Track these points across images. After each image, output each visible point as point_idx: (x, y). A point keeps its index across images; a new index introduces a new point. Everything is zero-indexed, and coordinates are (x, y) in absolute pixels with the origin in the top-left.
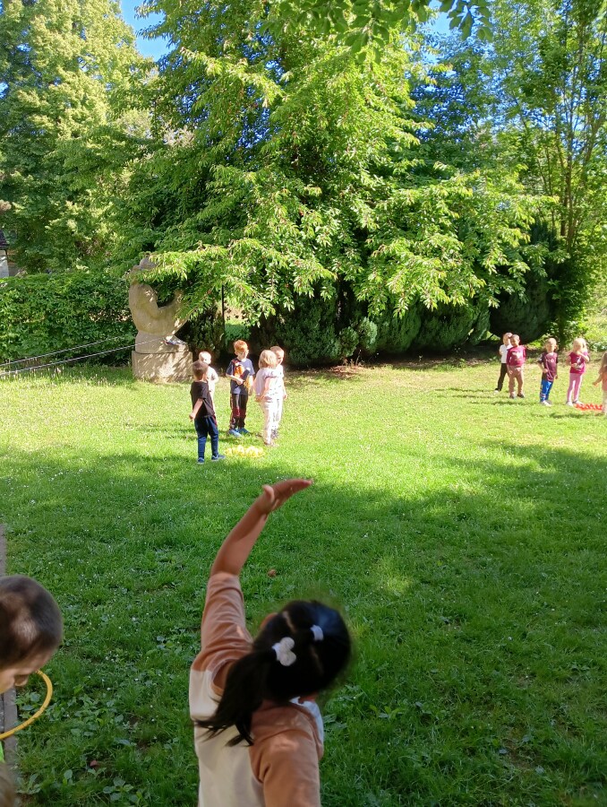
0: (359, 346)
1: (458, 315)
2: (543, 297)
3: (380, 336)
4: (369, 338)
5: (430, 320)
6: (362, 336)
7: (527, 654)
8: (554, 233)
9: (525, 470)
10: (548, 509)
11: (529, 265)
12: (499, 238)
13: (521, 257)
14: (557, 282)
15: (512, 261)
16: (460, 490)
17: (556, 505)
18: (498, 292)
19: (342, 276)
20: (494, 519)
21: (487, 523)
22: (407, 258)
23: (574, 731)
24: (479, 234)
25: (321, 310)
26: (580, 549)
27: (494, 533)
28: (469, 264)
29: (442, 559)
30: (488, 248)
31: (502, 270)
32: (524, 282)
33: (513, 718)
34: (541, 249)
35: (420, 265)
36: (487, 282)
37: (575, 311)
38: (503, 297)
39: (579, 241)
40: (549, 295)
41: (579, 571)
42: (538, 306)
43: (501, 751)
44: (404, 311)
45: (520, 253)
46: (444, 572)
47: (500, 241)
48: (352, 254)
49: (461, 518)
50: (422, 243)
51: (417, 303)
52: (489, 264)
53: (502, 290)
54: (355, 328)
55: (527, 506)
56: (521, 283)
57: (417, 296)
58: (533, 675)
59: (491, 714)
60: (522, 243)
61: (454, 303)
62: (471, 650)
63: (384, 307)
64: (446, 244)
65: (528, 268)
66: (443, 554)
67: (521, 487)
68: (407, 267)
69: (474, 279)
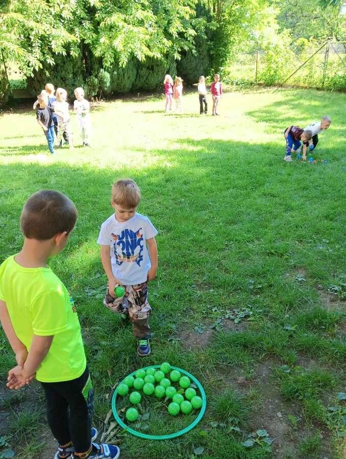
0: (100, 88)
1: (158, 65)
2: (205, 53)
3: (112, 82)
4: (106, 83)
5: (142, 70)
6: (101, 81)
7: (204, 241)
8: (209, 10)
9: (199, 152)
10: (212, 171)
11: (196, 32)
12: (178, 13)
13: (191, 26)
14: (212, 42)
15: (187, 29)
16: (166, 166)
17: (215, 169)
18: (180, 50)
19: (83, 40)
20: (184, 179)
21: (181, 182)
22: (123, 27)
23: (227, 271)
24: (166, 11)
25: (72, 65)
26: (228, 188)
27: (184, 186)
28: (161, 31)
29: (159, 203)
30: (172, 20)
31: (181, 34)
32: (194, 43)
33: (198, 270)
34: (202, 20)
35: (132, 31)
36: (173, 42)
37: (223, 61)
38: (183, 53)
39: (223, 16)
40: (209, 51)
41: (228, 200)
42: (203, 59)
43: (193, 286)
44: (125, 63)
45: (191, 24)
46: (160, 209)
47: (179, 16)
48: (87, 24)
49: (167, 181)
50: (132, 17)
51: (133, 58)
52: (173, 30)
53: (182, 48)
54: (96, 76)
55: (200, 171)
56: (192, 43)
57: (132, 53)
58: (207, 249)
59: (187, 270)
60: (191, 17)
61: (155, 57)
62: (176, 243)
63: (112, 60)
64: (146, 17)
65: (196, 34)
66: (159, 200)
67: (198, 162)
68: (124, 33)
69: (165, 40)
